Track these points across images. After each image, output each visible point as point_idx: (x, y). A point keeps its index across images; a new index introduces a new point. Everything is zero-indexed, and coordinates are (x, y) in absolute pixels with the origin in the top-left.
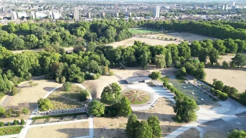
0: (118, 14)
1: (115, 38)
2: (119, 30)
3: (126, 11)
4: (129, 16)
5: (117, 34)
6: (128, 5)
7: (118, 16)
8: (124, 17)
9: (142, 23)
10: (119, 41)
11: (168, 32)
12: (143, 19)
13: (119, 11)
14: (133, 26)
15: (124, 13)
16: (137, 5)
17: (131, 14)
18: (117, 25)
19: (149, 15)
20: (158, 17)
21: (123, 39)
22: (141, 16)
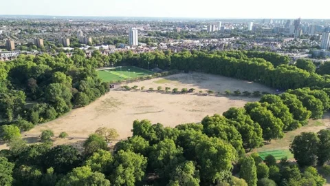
0: (68, 41)
1: (72, 101)
2: (78, 79)
3: (82, 35)
4: (88, 44)
5: (76, 90)
6: (82, 25)
7: (68, 44)
8: (80, 46)
9: (117, 57)
10: (83, 105)
11: (170, 74)
12: (114, 49)
13: (68, 34)
14: (102, 64)
15: (78, 39)
16: (94, 25)
17: (90, 40)
18: (72, 67)
19: (120, 42)
20: (136, 46)
21: (93, 100)
22: (109, 43)
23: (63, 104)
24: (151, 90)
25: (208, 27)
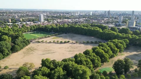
1: (11, 49)
2: (14, 38)
3: (17, 17)
4: (20, 21)
5: (13, 44)
6: (17, 13)
7: (10, 21)
8: (16, 23)
9: (34, 27)
10: (17, 51)
11: (59, 35)
12: (32, 24)
13: (10, 17)
14: (27, 31)
15: (15, 19)
16: (23, 13)
17: (21, 20)
18: (12, 33)
19: (36, 20)
20: (43, 22)
21: (22, 48)
22: (30, 21)
23: (7, 51)
24: (50, 42)
25: (74, 14)
